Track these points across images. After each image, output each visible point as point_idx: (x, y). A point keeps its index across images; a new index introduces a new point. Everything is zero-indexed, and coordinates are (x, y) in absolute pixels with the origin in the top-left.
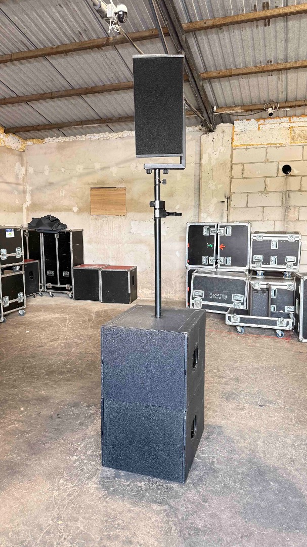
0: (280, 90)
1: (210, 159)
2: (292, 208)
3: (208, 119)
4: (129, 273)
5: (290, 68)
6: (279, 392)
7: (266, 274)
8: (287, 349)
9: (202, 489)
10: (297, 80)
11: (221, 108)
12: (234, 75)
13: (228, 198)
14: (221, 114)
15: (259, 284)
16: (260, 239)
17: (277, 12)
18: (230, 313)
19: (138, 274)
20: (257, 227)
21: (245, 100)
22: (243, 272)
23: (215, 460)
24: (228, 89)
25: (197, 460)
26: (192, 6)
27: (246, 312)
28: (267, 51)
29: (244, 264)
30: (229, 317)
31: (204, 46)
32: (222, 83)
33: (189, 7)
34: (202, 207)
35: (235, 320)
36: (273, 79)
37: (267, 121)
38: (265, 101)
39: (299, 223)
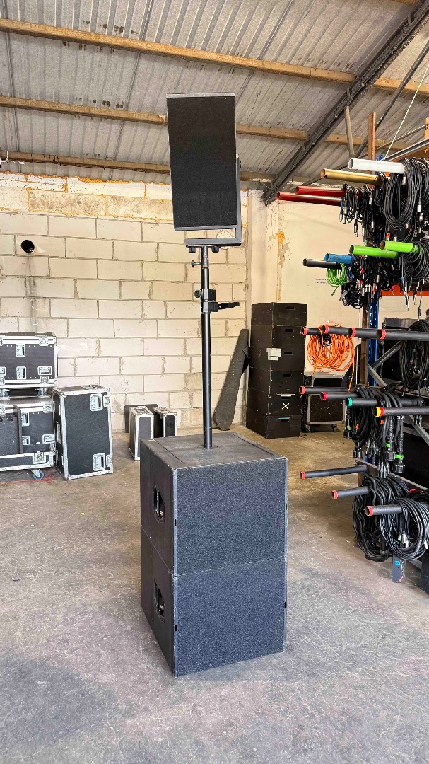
0: (9, 134)
2: (40, 300)
5: (20, 107)
6: (41, 555)
7: (12, 392)
8: (49, 494)
10: (31, 125)
15: (4, 408)
39: (53, 321)
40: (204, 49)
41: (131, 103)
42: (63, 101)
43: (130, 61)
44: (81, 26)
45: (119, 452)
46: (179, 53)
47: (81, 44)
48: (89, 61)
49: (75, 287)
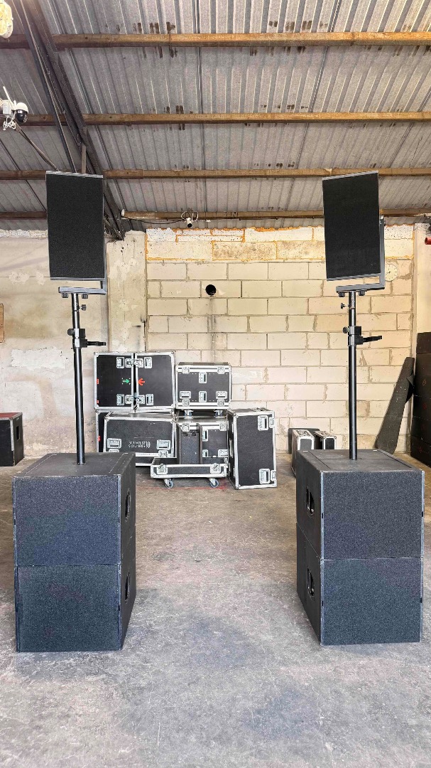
0: (199, 199)
1: (119, 275)
2: (220, 335)
3: (115, 226)
4: (11, 423)
5: (209, 177)
6: (217, 544)
7: (197, 413)
8: (223, 499)
9: (142, 651)
10: (217, 190)
11: (131, 212)
12: (146, 177)
13: (145, 322)
14: (130, 220)
15: (189, 425)
16: (186, 372)
17: (191, 118)
18: (155, 464)
19: (24, 423)
20: (181, 356)
21: (158, 206)
22: (168, 413)
23: (152, 622)
24: (139, 190)
25: (131, 626)
26: (95, 98)
27: (175, 461)
28: (183, 156)
29: (169, 403)
30: (155, 469)
31: (109, 142)
32: (131, 184)
33: (91, 98)
34: (112, 333)
35: (162, 472)
36: (190, 186)
37: (186, 232)
38: (182, 209)
39: (228, 352)
40: (365, 111)
41: (301, 163)
42: (243, 168)
43: (300, 130)
44: (260, 110)
45: (282, 470)
46: (344, 118)
47: (259, 123)
48: (266, 135)
49: (248, 322)
